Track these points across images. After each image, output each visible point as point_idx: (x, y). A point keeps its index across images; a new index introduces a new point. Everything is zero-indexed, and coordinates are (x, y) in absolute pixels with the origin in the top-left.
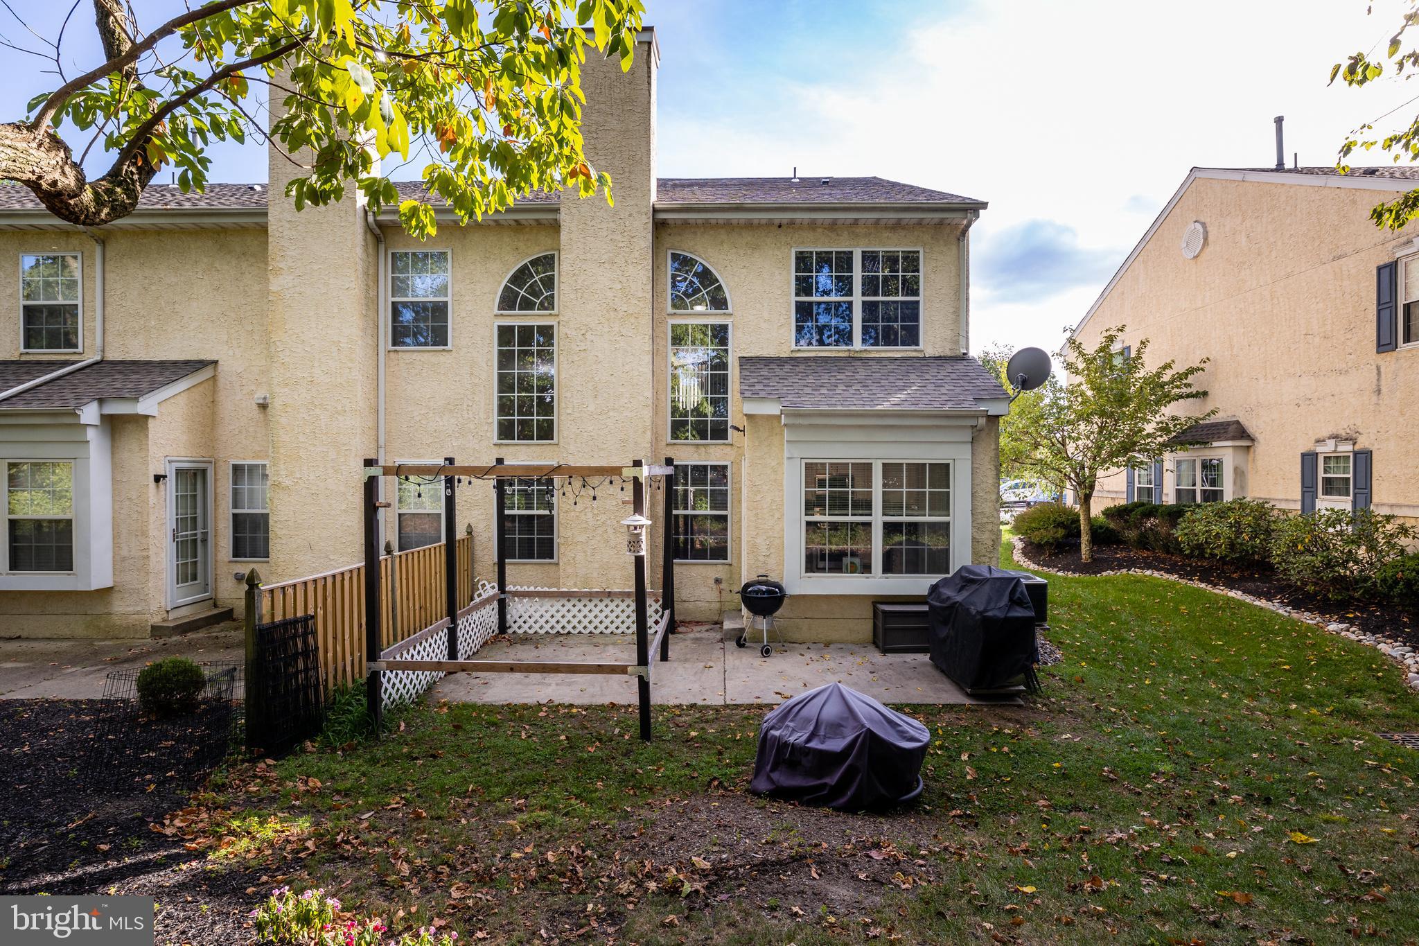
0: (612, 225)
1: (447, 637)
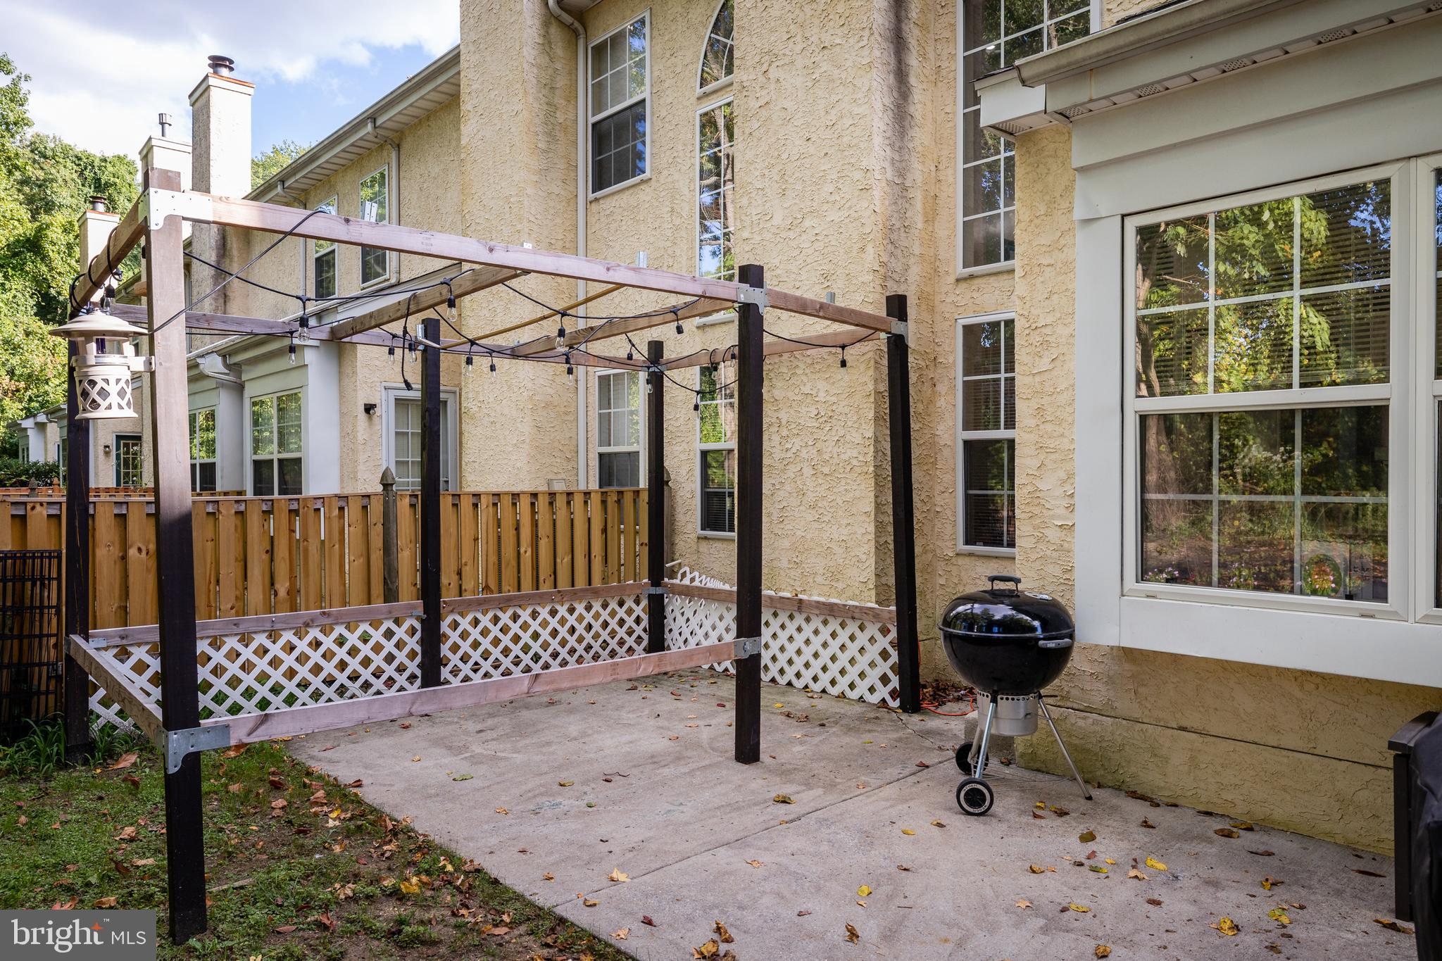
1: (418, 635)
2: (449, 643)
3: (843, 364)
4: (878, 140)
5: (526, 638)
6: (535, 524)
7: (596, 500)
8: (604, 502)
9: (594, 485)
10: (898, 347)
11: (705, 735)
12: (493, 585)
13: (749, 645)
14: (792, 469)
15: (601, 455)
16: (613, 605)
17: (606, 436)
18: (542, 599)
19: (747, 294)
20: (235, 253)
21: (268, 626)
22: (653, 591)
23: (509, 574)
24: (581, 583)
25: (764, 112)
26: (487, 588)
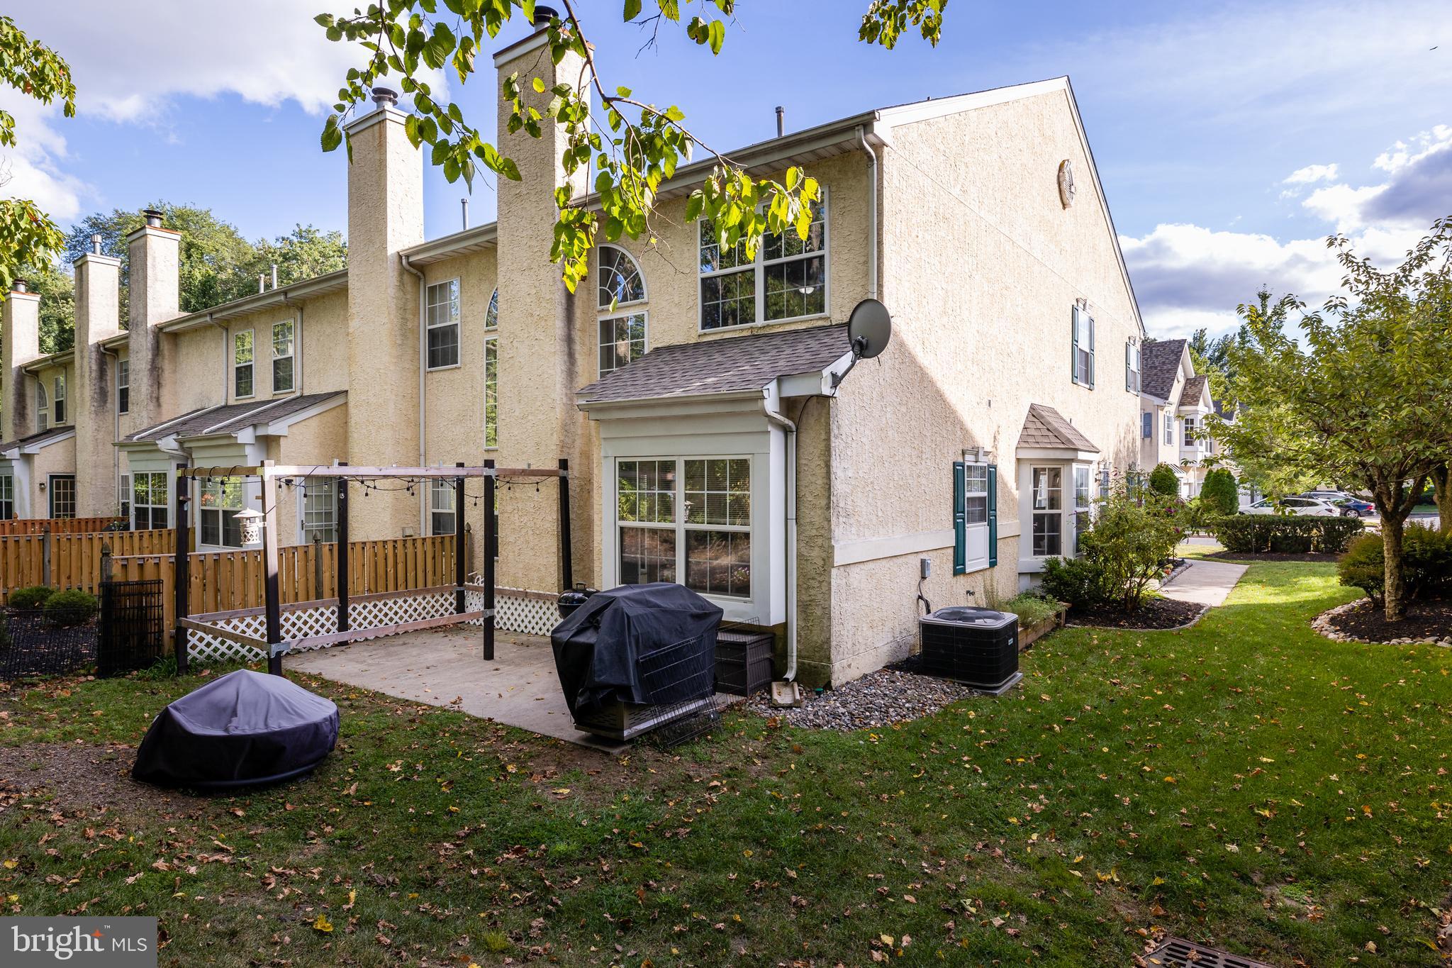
0: (530, 232)
1: (336, 614)
2: (352, 618)
3: (538, 490)
4: (558, 386)
5: (391, 614)
6: (395, 555)
7: (429, 542)
8: (433, 543)
9: (430, 534)
10: (564, 483)
11: (474, 652)
12: (373, 588)
13: (489, 613)
14: (524, 531)
15: (434, 514)
16: (437, 597)
17: (436, 504)
18: (399, 595)
19: (488, 472)
20: (166, 353)
21: (253, 614)
22: (459, 589)
23: (381, 583)
24: (421, 585)
25: (511, 361)
26: (369, 590)
